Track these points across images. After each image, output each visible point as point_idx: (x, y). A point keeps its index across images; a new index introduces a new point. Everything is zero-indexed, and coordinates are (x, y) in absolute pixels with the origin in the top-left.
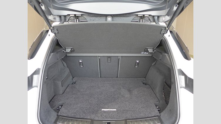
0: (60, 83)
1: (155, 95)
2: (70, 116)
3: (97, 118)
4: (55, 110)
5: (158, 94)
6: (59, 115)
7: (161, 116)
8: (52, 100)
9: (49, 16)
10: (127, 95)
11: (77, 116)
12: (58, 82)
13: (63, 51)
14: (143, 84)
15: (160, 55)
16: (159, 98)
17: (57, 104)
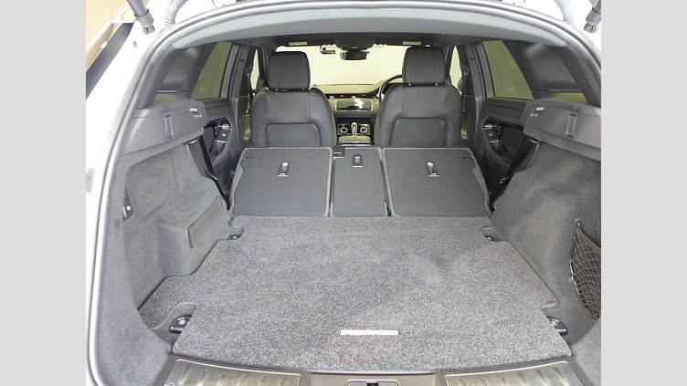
0: (181, 234)
1: (537, 278)
2: (217, 356)
3: (322, 367)
4: (160, 334)
5: (549, 274)
6: (174, 351)
8: (151, 295)
10: (434, 279)
11: (245, 358)
12: (173, 229)
13: (192, 110)
14: (487, 237)
15: (569, 117)
16: (554, 287)
17: (171, 309)
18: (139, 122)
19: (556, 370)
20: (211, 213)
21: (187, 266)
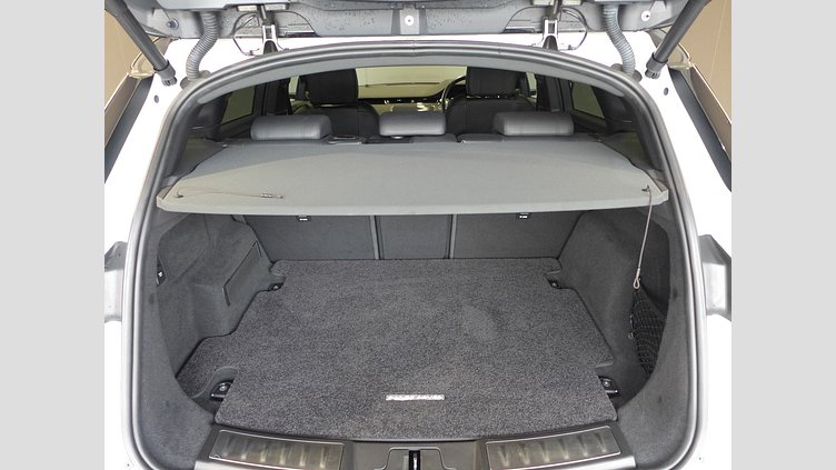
0: (216, 293)
1: (597, 333)
2: (260, 425)
3: (365, 435)
4: (198, 401)
5: (609, 329)
6: (217, 421)
7: (622, 423)
8: (188, 359)
9: (149, 15)
11: (289, 427)
12: (208, 288)
14: (551, 282)
16: (613, 343)
17: (211, 375)
19: (597, 435)
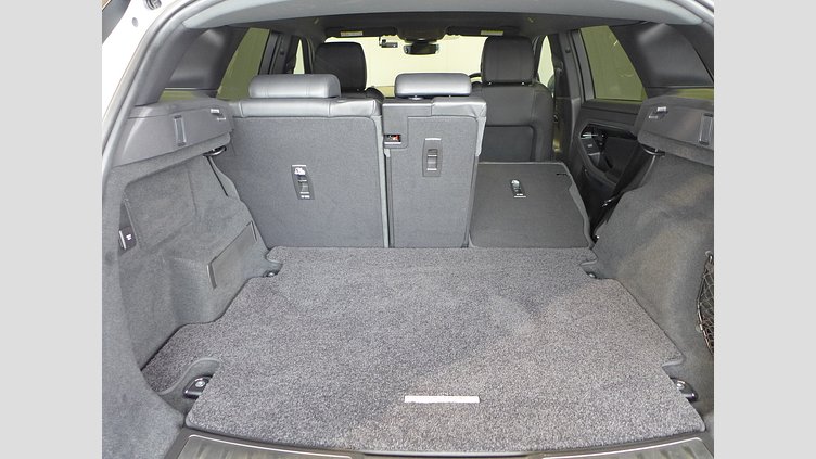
0: (200, 270)
1: (655, 326)
2: (243, 431)
3: (380, 447)
4: (170, 401)
6: (188, 423)
7: (713, 434)
10: (524, 327)
11: (279, 433)
12: (190, 263)
13: (212, 110)
14: (588, 273)
15: (703, 118)
16: (678, 338)
17: (186, 367)
18: (138, 123)
19: (687, 449)
20: (241, 244)
21: (209, 312)
